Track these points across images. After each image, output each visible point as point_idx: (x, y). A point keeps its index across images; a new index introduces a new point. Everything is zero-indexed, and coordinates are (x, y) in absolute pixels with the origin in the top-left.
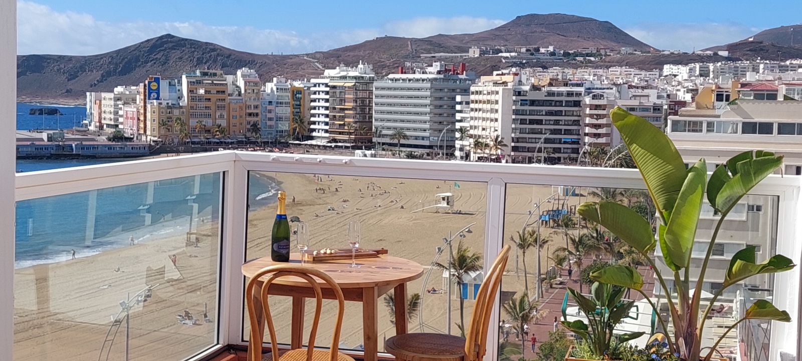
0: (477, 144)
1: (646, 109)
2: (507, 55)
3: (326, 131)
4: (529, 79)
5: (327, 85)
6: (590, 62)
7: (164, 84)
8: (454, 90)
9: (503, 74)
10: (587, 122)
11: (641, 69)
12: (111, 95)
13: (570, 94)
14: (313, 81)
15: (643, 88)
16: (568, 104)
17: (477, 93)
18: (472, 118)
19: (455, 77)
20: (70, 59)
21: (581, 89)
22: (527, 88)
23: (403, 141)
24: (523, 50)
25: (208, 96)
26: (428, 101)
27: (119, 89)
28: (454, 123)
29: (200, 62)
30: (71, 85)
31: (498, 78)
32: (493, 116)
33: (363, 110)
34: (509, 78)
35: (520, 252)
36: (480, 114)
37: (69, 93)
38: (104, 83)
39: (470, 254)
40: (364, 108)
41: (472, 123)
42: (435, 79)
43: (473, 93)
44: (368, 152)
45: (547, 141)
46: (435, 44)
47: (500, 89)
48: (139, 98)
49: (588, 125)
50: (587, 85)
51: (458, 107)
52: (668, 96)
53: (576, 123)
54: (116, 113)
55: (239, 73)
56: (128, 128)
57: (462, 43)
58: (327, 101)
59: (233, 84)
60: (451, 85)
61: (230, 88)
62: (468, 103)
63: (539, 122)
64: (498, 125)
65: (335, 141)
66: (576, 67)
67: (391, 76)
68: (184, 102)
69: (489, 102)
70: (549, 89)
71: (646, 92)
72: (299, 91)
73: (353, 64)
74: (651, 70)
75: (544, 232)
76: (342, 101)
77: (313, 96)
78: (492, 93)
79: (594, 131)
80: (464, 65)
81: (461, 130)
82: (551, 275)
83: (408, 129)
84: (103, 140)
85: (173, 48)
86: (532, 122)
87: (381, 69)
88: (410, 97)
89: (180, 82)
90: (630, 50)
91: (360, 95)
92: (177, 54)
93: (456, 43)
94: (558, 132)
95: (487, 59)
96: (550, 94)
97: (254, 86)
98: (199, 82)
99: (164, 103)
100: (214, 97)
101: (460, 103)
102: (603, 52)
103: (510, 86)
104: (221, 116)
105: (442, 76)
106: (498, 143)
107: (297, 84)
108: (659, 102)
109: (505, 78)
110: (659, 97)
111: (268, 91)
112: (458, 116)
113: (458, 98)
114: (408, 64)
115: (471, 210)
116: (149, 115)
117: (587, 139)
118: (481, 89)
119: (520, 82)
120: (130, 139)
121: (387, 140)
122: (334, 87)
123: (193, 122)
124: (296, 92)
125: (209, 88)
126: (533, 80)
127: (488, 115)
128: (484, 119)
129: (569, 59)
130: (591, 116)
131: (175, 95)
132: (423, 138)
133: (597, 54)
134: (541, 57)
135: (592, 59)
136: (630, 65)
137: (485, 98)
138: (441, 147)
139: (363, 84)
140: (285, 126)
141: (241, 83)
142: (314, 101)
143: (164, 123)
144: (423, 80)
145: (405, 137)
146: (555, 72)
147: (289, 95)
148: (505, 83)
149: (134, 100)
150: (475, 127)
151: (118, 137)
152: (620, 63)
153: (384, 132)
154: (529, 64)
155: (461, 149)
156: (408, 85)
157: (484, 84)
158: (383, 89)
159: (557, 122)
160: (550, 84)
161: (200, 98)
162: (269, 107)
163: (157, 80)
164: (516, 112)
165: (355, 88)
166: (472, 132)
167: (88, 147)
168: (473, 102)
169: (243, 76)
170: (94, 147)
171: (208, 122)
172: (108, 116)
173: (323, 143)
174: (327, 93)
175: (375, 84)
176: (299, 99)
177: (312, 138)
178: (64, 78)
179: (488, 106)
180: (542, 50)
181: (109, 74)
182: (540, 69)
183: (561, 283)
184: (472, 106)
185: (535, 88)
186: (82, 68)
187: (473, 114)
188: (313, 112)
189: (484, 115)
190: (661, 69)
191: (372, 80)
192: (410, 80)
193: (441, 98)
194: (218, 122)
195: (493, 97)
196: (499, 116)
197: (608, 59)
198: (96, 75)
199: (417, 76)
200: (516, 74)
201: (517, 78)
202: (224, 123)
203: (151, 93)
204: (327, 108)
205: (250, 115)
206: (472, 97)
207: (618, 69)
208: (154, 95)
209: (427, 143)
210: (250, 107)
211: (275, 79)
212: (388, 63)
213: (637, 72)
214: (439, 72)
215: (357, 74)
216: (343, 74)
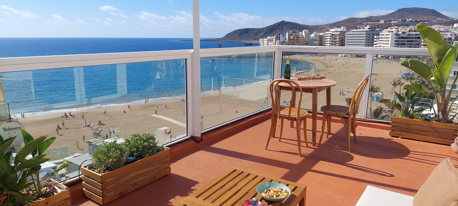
2: (394, 22)
4: (401, 30)
5: (330, 34)
7: (281, 35)
8: (374, 34)
9: (392, 28)
10: (422, 44)
11: (445, 25)
12: (267, 39)
13: (416, 35)
14: (326, 33)
15: (445, 32)
16: (415, 38)
18: (380, 43)
19: (374, 30)
20: (256, 29)
22: (400, 33)
24: (400, 20)
25: (294, 39)
26: (364, 38)
27: (269, 37)
28: (373, 45)
29: (292, 29)
30: (256, 37)
31: (390, 30)
32: (387, 42)
33: (342, 41)
34: (394, 30)
35: (393, 87)
37: (255, 39)
38: (265, 36)
39: (375, 87)
41: (380, 45)
42: (368, 31)
43: (380, 35)
44: (343, 55)
46: (368, 20)
47: (390, 33)
48: (274, 40)
51: (375, 40)
52: (455, 35)
53: (418, 44)
54: (268, 44)
55: (303, 31)
57: (378, 19)
58: (330, 39)
59: (301, 35)
60: (373, 32)
61: (300, 36)
62: (378, 38)
63: (404, 44)
64: (389, 46)
67: (352, 30)
68: (287, 40)
69: (386, 38)
70: (409, 33)
71: (446, 33)
72: (322, 36)
73: (340, 27)
74: (449, 26)
75: (403, 81)
76: (335, 39)
77: (326, 38)
78: (388, 35)
80: (378, 26)
85: (284, 25)
87: (349, 28)
88: (359, 37)
89: (286, 35)
90: (441, 19)
91: (341, 37)
92: (285, 26)
93: (376, 19)
95: (387, 24)
96: (409, 35)
97: (307, 35)
98: (291, 35)
99: (281, 41)
100: (295, 39)
102: (430, 20)
103: (394, 32)
104: (297, 45)
105: (370, 30)
107: (321, 34)
108: (451, 37)
109: (392, 30)
110: (451, 35)
111: (312, 36)
112: (375, 43)
113: (375, 37)
114: (358, 26)
115: (377, 73)
118: (383, 34)
119: (398, 31)
122: (333, 35)
124: (321, 37)
125: (294, 36)
126: (403, 30)
128: (384, 44)
129: (417, 23)
131: (284, 39)
133: (428, 21)
134: (407, 22)
135: (426, 22)
136: (441, 24)
137: (385, 36)
139: (343, 33)
141: (304, 34)
142: (326, 39)
144: (363, 31)
146: (411, 27)
147: (318, 37)
148: (392, 32)
149: (273, 41)
152: (437, 24)
154: (402, 25)
156: (358, 33)
157: (385, 32)
158: (349, 34)
160: (409, 32)
161: (292, 39)
162: (312, 41)
163: (279, 34)
164: (396, 41)
165: (340, 35)
168: (380, 38)
169: (304, 32)
172: (265, 45)
174: (331, 36)
175: (347, 33)
176: (321, 39)
178: (254, 35)
180: (407, 20)
181: (266, 33)
182: (406, 27)
184: (380, 39)
185: (403, 33)
186: (259, 32)
188: (326, 42)
189: (384, 42)
190: (453, 25)
191: (345, 32)
192: (358, 31)
193: (369, 37)
196: (389, 42)
197: (432, 22)
198: (263, 33)
199: (361, 30)
200: (397, 28)
201: (397, 30)
203: (278, 38)
204: (330, 41)
205: (306, 44)
206: (380, 36)
207: (436, 26)
208: (278, 39)
210: (306, 41)
211: (314, 33)
212: (351, 26)
213: (443, 26)
214: (369, 29)
215: (341, 30)
216: (336, 30)
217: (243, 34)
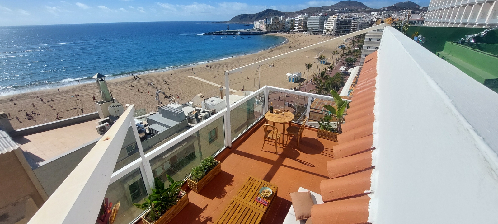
0: (328, 31)
1: (365, 23)
2: (337, 10)
3: (298, 28)
5: (298, 19)
6: (355, 11)
7: (268, 20)
8: (324, 19)
11: (366, 13)
12: (258, 22)
13: (349, 20)
14: (296, 18)
15: (366, 18)
16: (349, 22)
19: (325, 16)
20: (251, 15)
21: (352, 19)
22: (340, 19)
23: (313, 30)
24: (341, 9)
25: (276, 22)
26: (319, 22)
27: (260, 21)
28: (323, 26)
29: (274, 15)
30: (252, 20)
32: (332, 25)
33: (305, 24)
34: (336, 16)
36: (329, 24)
37: (251, 21)
39: (323, 56)
40: (305, 23)
41: (327, 26)
42: (321, 17)
43: (328, 20)
44: (305, 33)
45: (343, 30)
46: (322, 8)
47: (334, 19)
48: (263, 23)
50: (353, 18)
51: (325, 23)
52: (371, 20)
53: (350, 26)
54: (259, 26)
55: (281, 17)
56: (261, 29)
57: (327, 8)
58: (298, 22)
59: (280, 19)
62: (327, 22)
63: (342, 26)
64: (333, 27)
65: (299, 30)
66: (352, 13)
67: (311, 16)
68: (271, 23)
69: (331, 22)
70: (345, 18)
71: (366, 19)
72: (293, 20)
73: (304, 14)
75: (339, 51)
76: (301, 22)
77: (295, 21)
79: (353, 28)
80: (327, 13)
81: (325, 28)
82: (339, 59)
83: (314, 28)
84: (257, 31)
86: (340, 26)
87: (310, 14)
88: (315, 21)
89: (270, 19)
90: (364, 9)
91: (305, 21)
92: (270, 13)
94: (345, 28)
95: (332, 12)
96: (345, 20)
97: (284, 20)
98: (274, 19)
99: (268, 23)
102: (358, 9)
103: (336, 18)
104: (278, 26)
106: (332, 31)
107: (293, 19)
108: (369, 21)
109: (335, 16)
110: (369, 20)
111: (287, 20)
112: (325, 25)
113: (325, 21)
114: (315, 14)
116: (265, 26)
117: (351, 30)
118: (330, 19)
119: (339, 17)
120: (262, 31)
121: (309, 30)
122: (300, 19)
123: (273, 27)
124: (292, 21)
125: (276, 20)
126: (341, 17)
127: (331, 25)
129: (350, 11)
130: (353, 25)
131: (269, 22)
132: (317, 30)
136: (364, 12)
138: (320, 32)
139: (306, 18)
140: (289, 28)
141: (282, 19)
143: (267, 28)
145: (313, 29)
146: (347, 14)
148: (335, 18)
149: (262, 23)
150: (328, 27)
151: (259, 30)
152: (361, 12)
153: (309, 28)
154: (342, 13)
155: (324, 32)
156: (315, 18)
158: (310, 19)
159: (345, 26)
161: (274, 22)
162: (287, 24)
163: (266, 19)
164: (337, 24)
165: (304, 19)
166: (327, 28)
167: (254, 32)
169: (282, 17)
170: (255, 32)
171: (275, 27)
172: (258, 26)
173: (297, 31)
174: (298, 20)
175: (308, 18)
176: (293, 22)
177: (295, 30)
178: (250, 18)
179: (331, 23)
180: (345, 9)
181: (258, 18)
182: (344, 14)
183: (341, 61)
184: (328, 23)
185: (342, 18)
186: (253, 17)
187: (328, 24)
188: (295, 24)
190: (371, 13)
191: (307, 17)
193: (321, 21)
194: (277, 27)
195: (332, 21)
196: (333, 25)
197: (359, 11)
198: (256, 18)
199: (317, 16)
201: (338, 16)
202: (278, 27)
203: (265, 22)
204: (298, 24)
205: (283, 25)
207: (361, 13)
208: (266, 22)
209: (317, 31)
210: (283, 24)
211: (288, 18)
212: (311, 13)
214: (321, 15)
215: (304, 16)
216: (302, 16)
217: (243, 18)
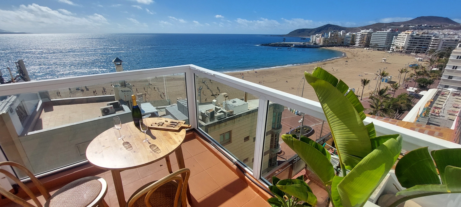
0: (397, 48)
1: (453, 40)
2: (412, 27)
3: (359, 43)
4: (416, 32)
6: (438, 28)
7: (326, 34)
9: (409, 31)
11: (455, 30)
12: (315, 36)
13: (428, 36)
14: (358, 33)
15: (453, 35)
16: (426, 39)
17: (400, 36)
18: (397, 42)
19: (394, 32)
20: (309, 29)
21: (432, 35)
22: (415, 35)
23: (377, 46)
24: (417, 25)
25: (334, 36)
26: (386, 37)
27: (317, 35)
28: (392, 43)
29: (334, 29)
30: (309, 34)
31: (407, 32)
32: (403, 41)
33: (368, 39)
34: (410, 33)
35: (400, 73)
36: (399, 41)
38: (314, 34)
40: (369, 39)
41: (397, 43)
42: (389, 32)
43: (398, 36)
44: (368, 48)
45: (417, 48)
46: (391, 24)
47: (407, 35)
49: (431, 44)
50: (434, 34)
51: (394, 39)
53: (428, 44)
54: (316, 39)
55: (341, 31)
56: (317, 42)
57: (399, 24)
58: (360, 37)
59: (340, 34)
60: (393, 34)
61: (339, 35)
62: (396, 38)
63: (417, 43)
64: (404, 44)
65: (360, 46)
66: (432, 29)
67: (377, 32)
68: (329, 37)
69: (402, 38)
70: (422, 35)
71: (454, 36)
72: (354, 35)
73: (368, 29)
74: (458, 30)
75: (409, 69)
76: (364, 37)
77: (357, 36)
78: (404, 36)
79: (433, 46)
80: (398, 29)
81: (393, 44)
82: (408, 79)
83: (379, 44)
84: (312, 44)
85: (329, 27)
86: (414, 43)
87: (375, 30)
88: (381, 37)
89: (329, 33)
90: (452, 25)
91: (368, 36)
92: (330, 28)
93: (398, 24)
94: (422, 45)
95: (405, 28)
96: (421, 36)
97: (344, 34)
98: (333, 33)
99: (325, 37)
100: (335, 36)
101: (394, 38)
102: (442, 26)
103: (410, 34)
104: (336, 40)
105: (391, 32)
106: (403, 47)
107: (354, 34)
109: (409, 32)
111: (347, 35)
112: (393, 41)
113: (394, 37)
114: (382, 29)
115: (390, 63)
116: (322, 40)
117: (430, 48)
118: (401, 35)
119: (413, 33)
120: (317, 44)
121: (373, 46)
122: (363, 34)
123: (330, 41)
125: (334, 34)
126: (417, 33)
127: (402, 41)
128: (400, 42)
129: (431, 28)
130: (433, 42)
131: (327, 36)
132: (382, 46)
133: (441, 26)
134: (422, 27)
135: (438, 27)
136: (451, 29)
137: (402, 37)
138: (387, 48)
139: (370, 34)
140: (349, 42)
141: (341, 33)
142: (357, 37)
143: (324, 41)
144: (386, 33)
145: (378, 45)
146: (426, 31)
147: (352, 36)
148: (409, 34)
149: (319, 37)
150: (397, 44)
151: (315, 44)
152: (447, 29)
153: (373, 44)
154: (418, 29)
155: (392, 49)
157: (403, 34)
158: (375, 35)
159: (422, 43)
160: (422, 34)
161: (332, 36)
162: (347, 38)
163: (324, 33)
164: (410, 41)
165: (368, 34)
166: (396, 45)
167: (309, 45)
168: (398, 38)
169: (342, 32)
170: (310, 45)
171: (333, 41)
172: (314, 40)
173: (357, 46)
174: (361, 35)
175: (373, 33)
176: (354, 37)
177: (355, 45)
178: (308, 33)
179: (402, 39)
180: (423, 25)
181: (316, 32)
182: (421, 30)
183: (410, 81)
184: (398, 39)
185: (417, 35)
186: (311, 31)
187: (397, 41)
188: (356, 39)
189: (400, 41)
191: (372, 33)
192: (382, 33)
193: (389, 37)
194: (335, 41)
195: (404, 37)
196: (405, 41)
197: (444, 27)
198: (314, 32)
199: (384, 32)
200: (412, 31)
201: (413, 32)
202: (336, 41)
203: (323, 36)
204: (360, 39)
205: (342, 40)
206: (398, 37)
207: (447, 30)
209: (383, 47)
210: (342, 38)
211: (349, 33)
212: (378, 29)
213: (453, 31)
214: (390, 31)
215: (369, 31)
216: (365, 31)
217: (301, 32)
